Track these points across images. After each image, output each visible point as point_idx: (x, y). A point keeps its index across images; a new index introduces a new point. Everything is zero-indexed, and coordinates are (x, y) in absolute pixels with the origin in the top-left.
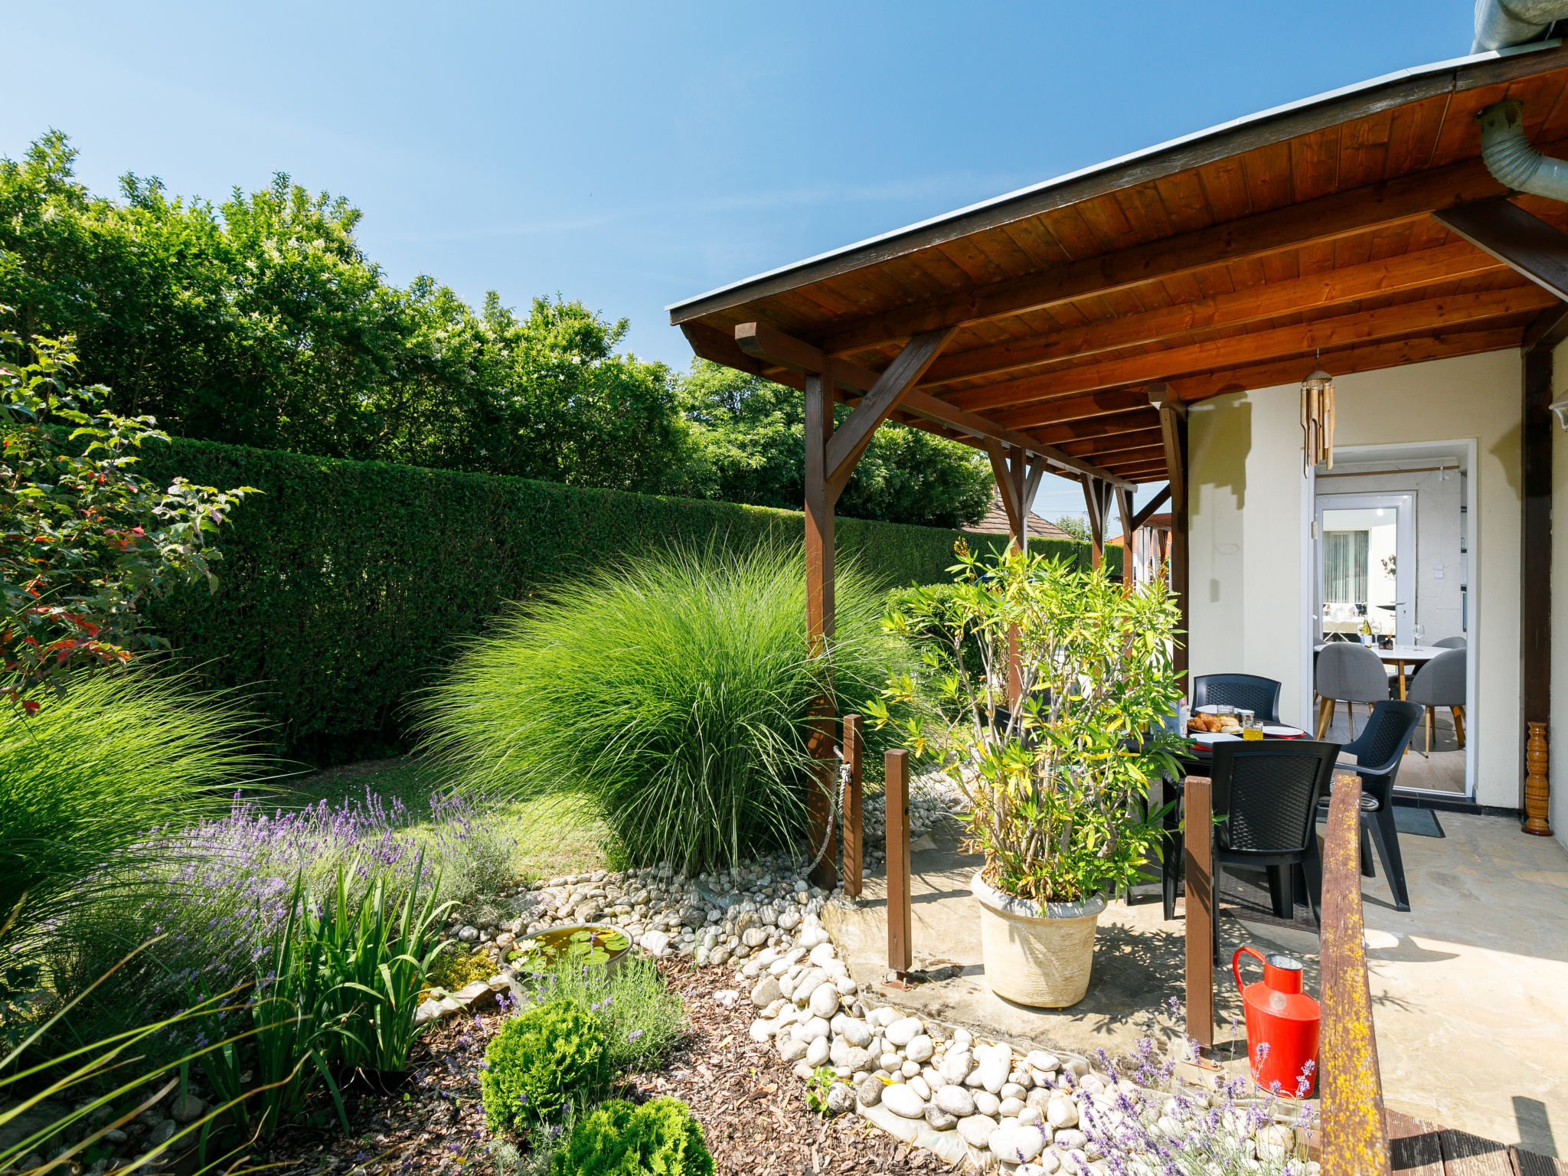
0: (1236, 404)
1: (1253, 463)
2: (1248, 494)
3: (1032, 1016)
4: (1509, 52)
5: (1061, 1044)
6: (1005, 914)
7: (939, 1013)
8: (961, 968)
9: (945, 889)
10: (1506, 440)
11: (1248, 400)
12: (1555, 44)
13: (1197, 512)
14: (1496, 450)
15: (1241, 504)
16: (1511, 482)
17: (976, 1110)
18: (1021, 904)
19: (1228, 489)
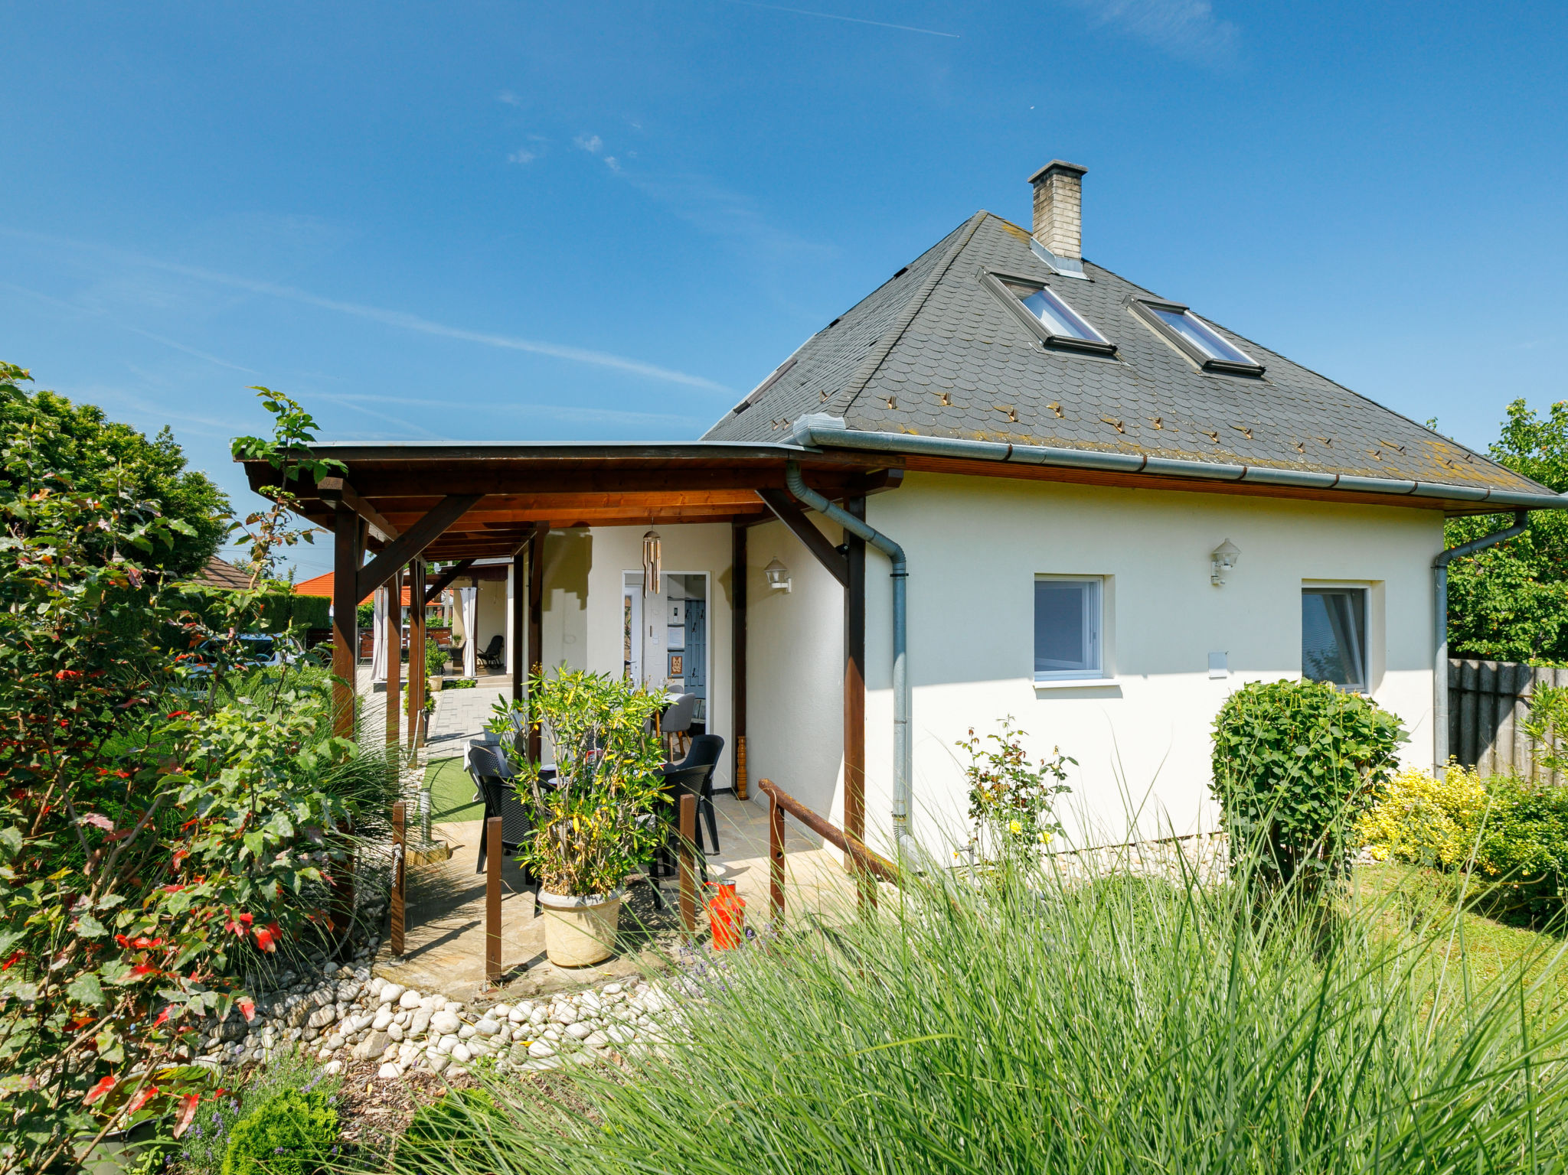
0: (582, 535)
1: (592, 577)
2: (589, 599)
3: (593, 969)
4: (808, 450)
5: (621, 974)
6: (579, 909)
7: (538, 992)
8: (525, 965)
9: (457, 927)
10: (725, 574)
11: (591, 534)
12: (821, 452)
13: (549, 609)
14: (722, 580)
15: (584, 606)
16: (728, 599)
17: (592, 1031)
18: (589, 898)
19: (574, 595)
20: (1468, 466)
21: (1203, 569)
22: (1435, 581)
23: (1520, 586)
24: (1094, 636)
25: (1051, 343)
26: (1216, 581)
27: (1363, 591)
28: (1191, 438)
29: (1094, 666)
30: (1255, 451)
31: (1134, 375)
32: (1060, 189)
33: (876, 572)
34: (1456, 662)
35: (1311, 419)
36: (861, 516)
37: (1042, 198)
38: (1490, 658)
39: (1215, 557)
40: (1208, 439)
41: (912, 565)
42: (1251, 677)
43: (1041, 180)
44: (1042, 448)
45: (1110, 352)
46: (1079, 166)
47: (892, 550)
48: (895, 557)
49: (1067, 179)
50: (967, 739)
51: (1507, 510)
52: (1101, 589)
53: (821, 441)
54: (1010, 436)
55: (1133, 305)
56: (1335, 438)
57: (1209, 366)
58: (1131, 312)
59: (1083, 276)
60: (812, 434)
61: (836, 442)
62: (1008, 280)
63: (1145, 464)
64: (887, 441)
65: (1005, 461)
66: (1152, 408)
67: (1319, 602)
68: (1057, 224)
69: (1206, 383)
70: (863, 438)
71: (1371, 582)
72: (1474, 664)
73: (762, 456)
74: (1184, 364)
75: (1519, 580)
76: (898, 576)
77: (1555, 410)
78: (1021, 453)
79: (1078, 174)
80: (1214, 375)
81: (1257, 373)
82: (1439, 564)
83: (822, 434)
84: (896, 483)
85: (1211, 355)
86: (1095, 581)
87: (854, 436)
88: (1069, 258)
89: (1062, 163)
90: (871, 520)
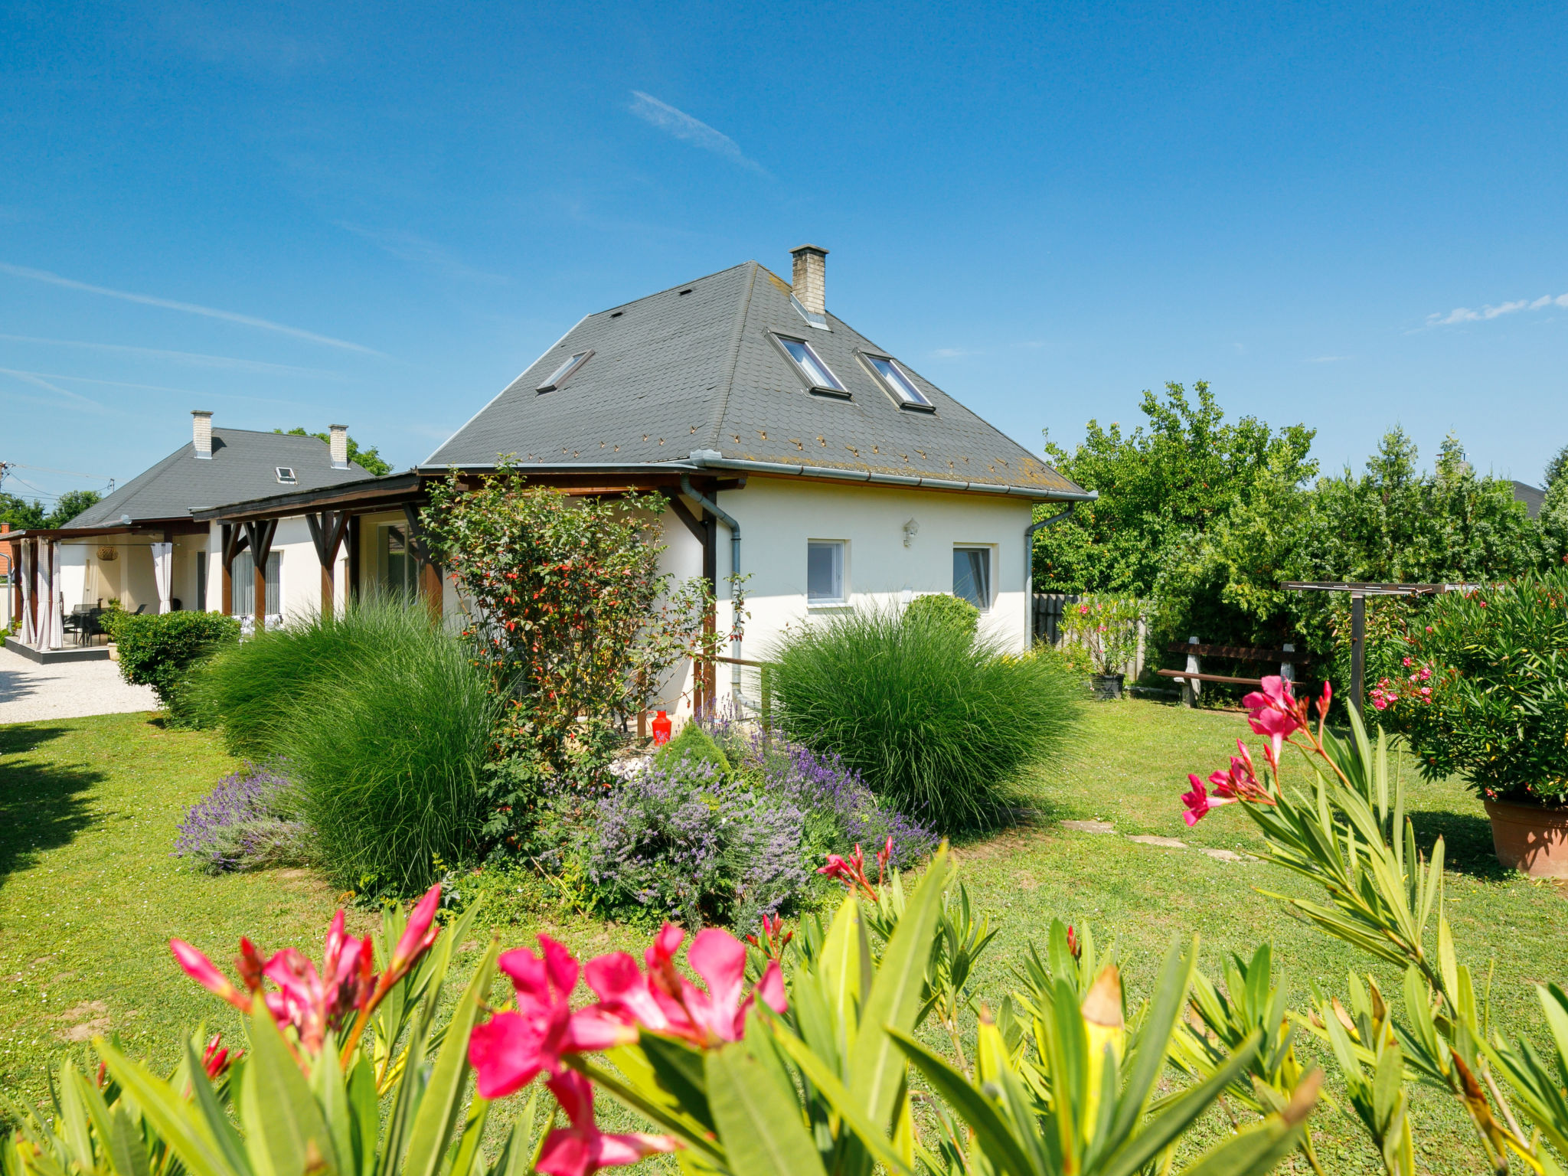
4: (699, 469)
12: (706, 469)
20: (1041, 475)
21: (899, 536)
22: (1027, 544)
23: (1081, 547)
24: (839, 577)
25: (815, 391)
26: (906, 543)
27: (988, 550)
28: (894, 459)
29: (839, 596)
30: (927, 467)
31: (862, 413)
32: (811, 262)
33: (722, 537)
34: (1036, 596)
35: (959, 444)
36: (714, 502)
37: (799, 267)
38: (1061, 592)
39: (906, 529)
40: (902, 460)
41: (743, 533)
42: (919, 594)
43: (799, 254)
44: (819, 469)
45: (847, 397)
46: (824, 248)
47: (733, 524)
48: (734, 529)
49: (816, 257)
50: (785, 629)
51: (1065, 501)
52: (844, 549)
53: (708, 465)
54: (800, 460)
55: (858, 355)
56: (971, 457)
57: (904, 406)
58: (858, 360)
59: (826, 328)
60: (704, 461)
61: (716, 465)
62: (782, 336)
63: (870, 477)
64: (741, 465)
65: (800, 475)
66: (872, 438)
67: (966, 557)
68: (810, 289)
69: (903, 418)
70: (730, 463)
71: (992, 544)
72: (1054, 597)
73: (676, 472)
74: (889, 404)
75: (1081, 543)
76: (735, 540)
77: (1113, 428)
78: (808, 471)
79: (822, 254)
80: (907, 412)
81: (931, 411)
82: (1029, 532)
83: (710, 462)
84: (742, 487)
85: (907, 397)
86: (839, 544)
87: (726, 463)
88: (818, 314)
89: (813, 246)
90: (720, 505)
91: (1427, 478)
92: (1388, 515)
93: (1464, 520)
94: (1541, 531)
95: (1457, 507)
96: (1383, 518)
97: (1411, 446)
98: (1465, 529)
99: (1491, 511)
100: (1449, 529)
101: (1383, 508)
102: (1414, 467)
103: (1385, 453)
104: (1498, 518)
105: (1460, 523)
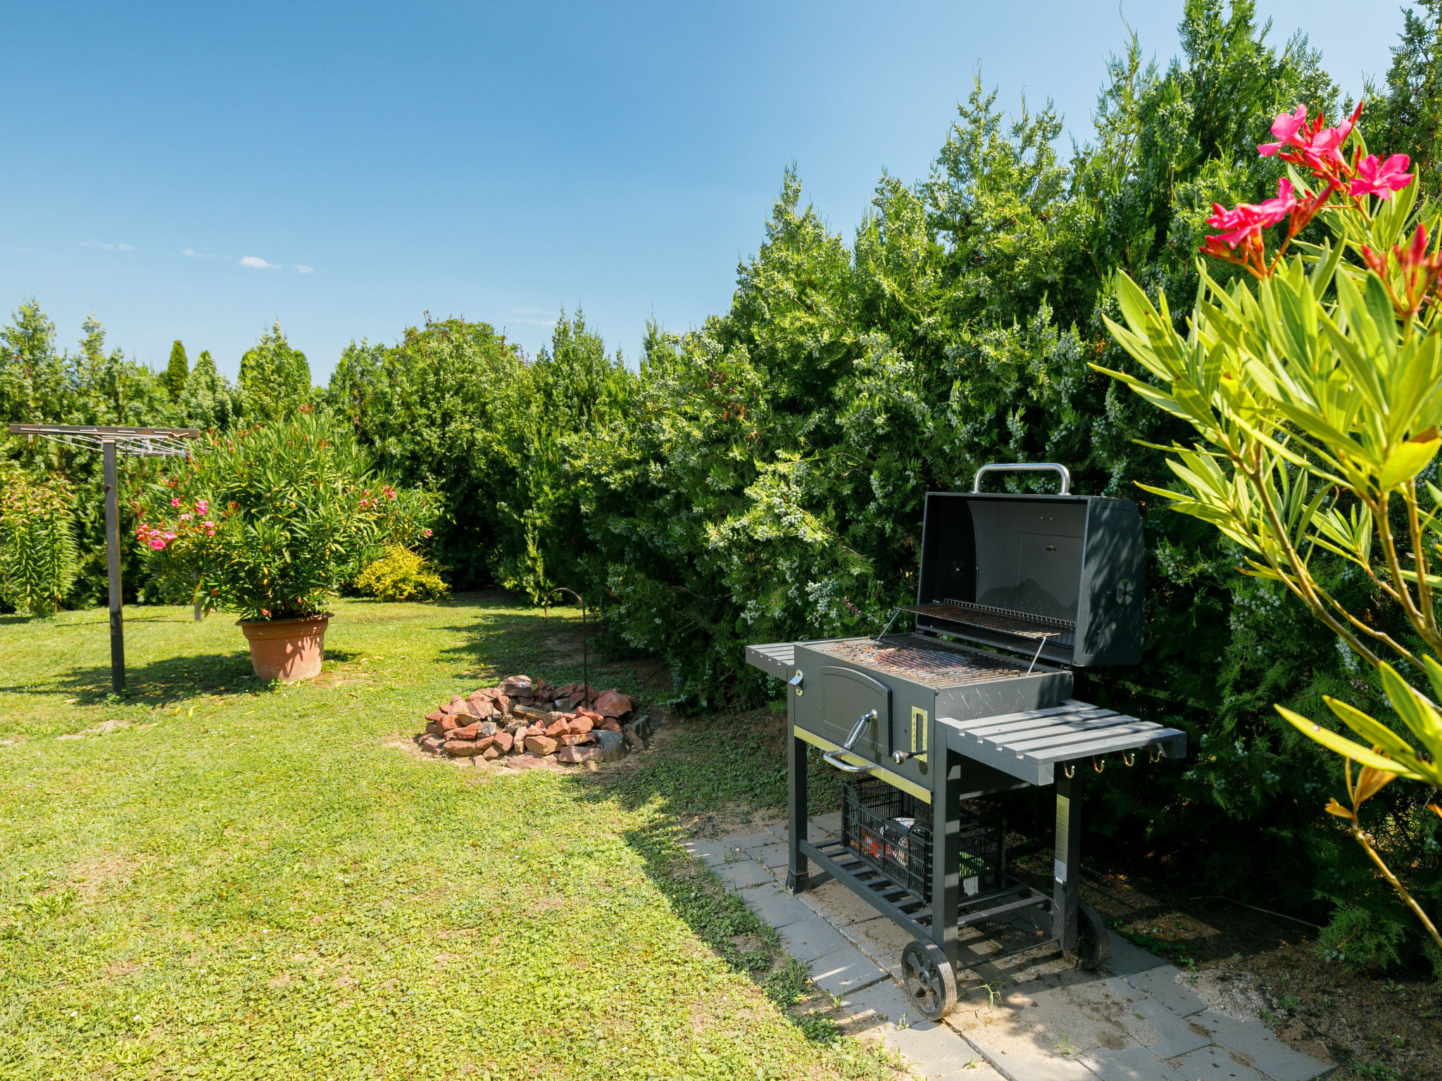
91: (70, 356)
92: (35, 389)
93: (116, 401)
94: (185, 414)
95: (108, 386)
96: (30, 391)
97: (48, 322)
98: (118, 408)
99: (139, 393)
100: (103, 408)
101: (28, 382)
102: (55, 344)
103: (22, 326)
104: (146, 399)
105: (112, 402)
